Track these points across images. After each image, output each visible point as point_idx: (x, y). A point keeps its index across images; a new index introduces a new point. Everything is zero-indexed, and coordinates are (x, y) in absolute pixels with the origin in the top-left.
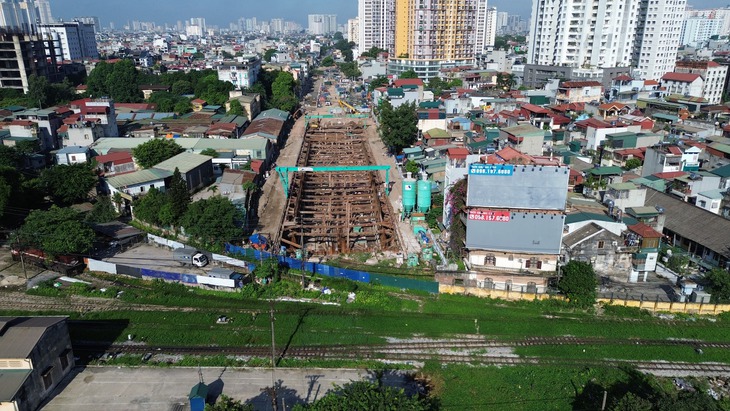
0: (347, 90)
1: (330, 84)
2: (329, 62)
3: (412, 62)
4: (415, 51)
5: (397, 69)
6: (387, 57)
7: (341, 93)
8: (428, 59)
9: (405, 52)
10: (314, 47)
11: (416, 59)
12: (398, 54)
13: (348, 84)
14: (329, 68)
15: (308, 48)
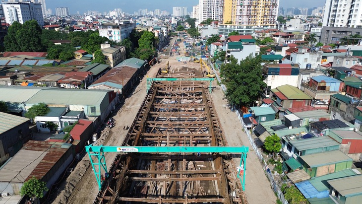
0: (191, 44)
1: (180, 40)
2: (181, 29)
3: (234, 26)
4: (237, 19)
5: (224, 31)
6: (217, 24)
7: (187, 47)
8: (245, 24)
9: (230, 21)
10: (174, 21)
11: (237, 24)
12: (225, 22)
13: (192, 41)
14: (181, 32)
15: (171, 22)
